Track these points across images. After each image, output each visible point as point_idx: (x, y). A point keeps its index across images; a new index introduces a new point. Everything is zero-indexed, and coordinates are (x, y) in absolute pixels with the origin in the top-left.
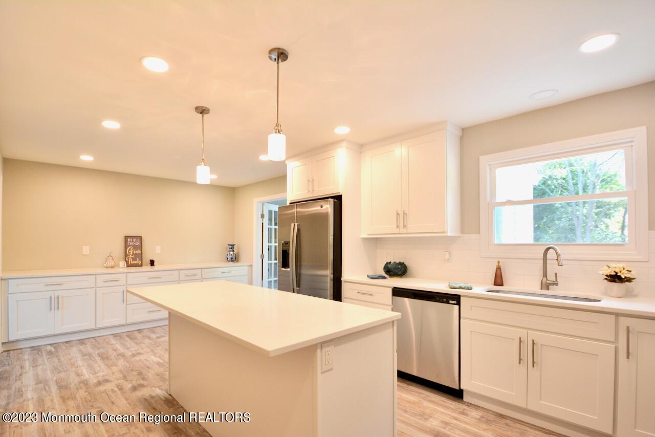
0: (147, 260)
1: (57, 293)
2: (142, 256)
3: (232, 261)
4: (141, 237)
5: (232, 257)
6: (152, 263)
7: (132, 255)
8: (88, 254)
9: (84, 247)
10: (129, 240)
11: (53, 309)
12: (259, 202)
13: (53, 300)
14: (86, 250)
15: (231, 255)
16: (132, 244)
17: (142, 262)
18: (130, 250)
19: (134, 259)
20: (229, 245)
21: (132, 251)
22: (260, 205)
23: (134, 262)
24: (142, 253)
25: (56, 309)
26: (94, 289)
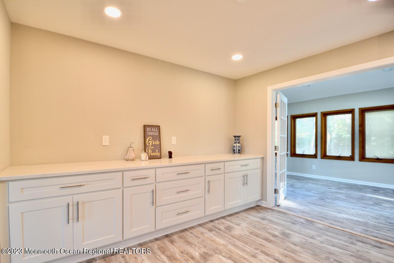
0: (165, 152)
1: (77, 198)
2: (160, 147)
3: (239, 153)
4: (159, 126)
5: (240, 149)
6: (170, 155)
7: (151, 146)
8: (108, 144)
9: (104, 137)
10: (148, 129)
11: (71, 221)
12: (274, 90)
13: (71, 207)
14: (106, 140)
15: (239, 147)
16: (151, 134)
17: (161, 154)
18: (149, 140)
19: (154, 151)
20: (235, 137)
21: (151, 142)
22: (275, 93)
23: (153, 154)
24: (160, 143)
25: (76, 220)
26: (121, 190)
